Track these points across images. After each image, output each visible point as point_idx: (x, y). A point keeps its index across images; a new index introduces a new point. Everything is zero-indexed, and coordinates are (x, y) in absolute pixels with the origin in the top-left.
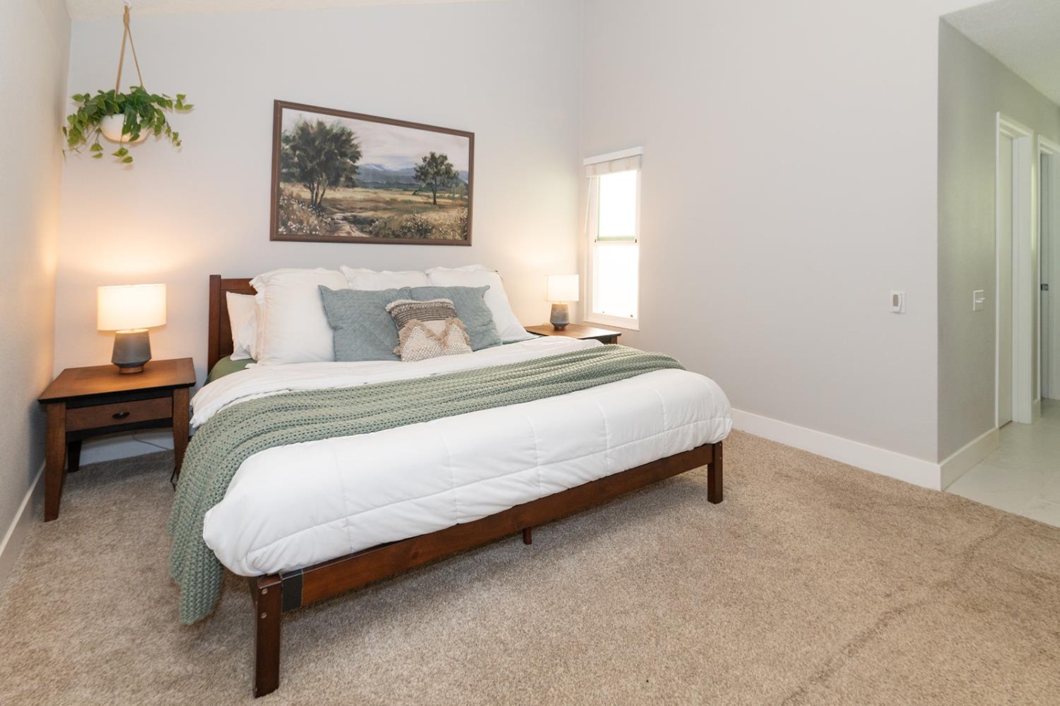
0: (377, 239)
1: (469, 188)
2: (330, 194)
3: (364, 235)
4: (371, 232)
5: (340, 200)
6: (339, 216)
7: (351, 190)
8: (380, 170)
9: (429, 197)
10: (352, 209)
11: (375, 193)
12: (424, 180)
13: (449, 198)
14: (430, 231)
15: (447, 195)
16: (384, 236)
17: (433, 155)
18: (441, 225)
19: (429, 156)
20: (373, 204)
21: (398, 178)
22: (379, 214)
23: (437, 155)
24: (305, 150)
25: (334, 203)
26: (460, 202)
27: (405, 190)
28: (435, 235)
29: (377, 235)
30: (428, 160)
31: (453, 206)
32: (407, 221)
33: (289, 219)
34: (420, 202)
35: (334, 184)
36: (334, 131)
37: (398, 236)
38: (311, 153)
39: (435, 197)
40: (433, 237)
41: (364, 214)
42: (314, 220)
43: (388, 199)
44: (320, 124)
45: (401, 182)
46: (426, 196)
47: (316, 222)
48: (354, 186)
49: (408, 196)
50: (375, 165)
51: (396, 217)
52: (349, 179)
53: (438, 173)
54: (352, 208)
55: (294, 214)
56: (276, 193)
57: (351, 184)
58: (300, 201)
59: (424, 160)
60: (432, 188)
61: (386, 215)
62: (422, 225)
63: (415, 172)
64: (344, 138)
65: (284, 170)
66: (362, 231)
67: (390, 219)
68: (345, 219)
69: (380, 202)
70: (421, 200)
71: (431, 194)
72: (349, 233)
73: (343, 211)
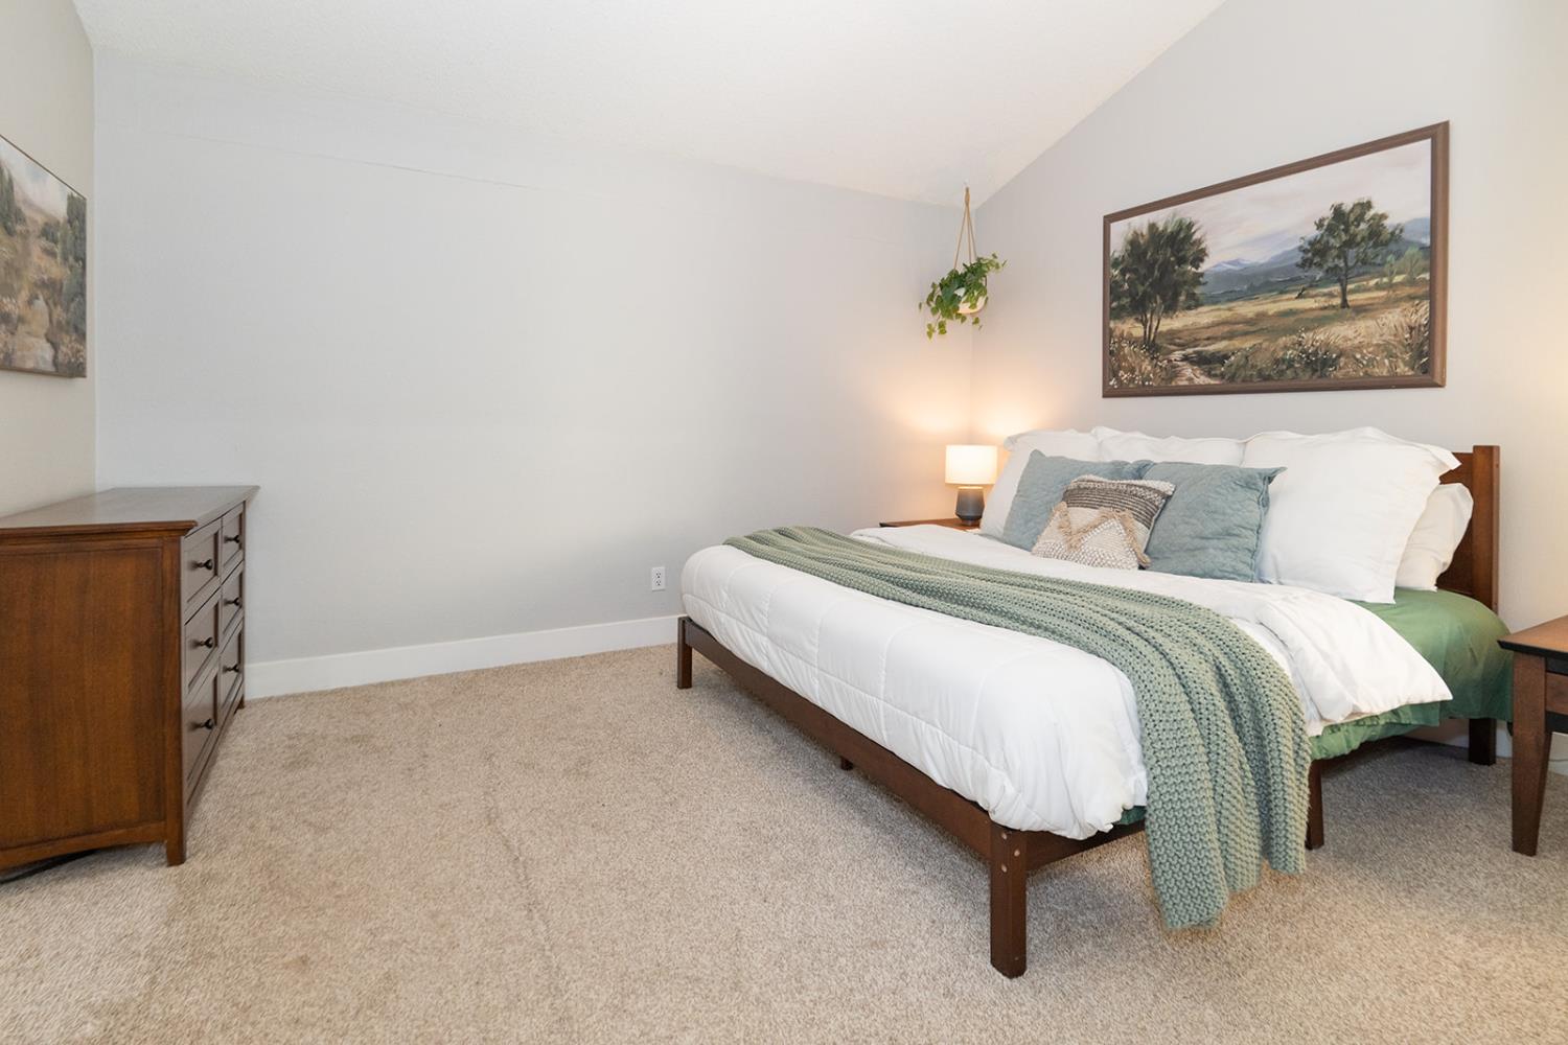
0: (1231, 386)
1: (1434, 254)
2: (1167, 324)
3: (1212, 382)
4: (1222, 376)
5: (1180, 331)
6: (1177, 355)
7: (1193, 311)
8: (1236, 268)
9: (1331, 295)
10: (1195, 342)
11: (1230, 309)
12: (1319, 265)
13: (1378, 287)
14: (1334, 363)
15: (1372, 283)
16: (1243, 381)
17: (1338, 212)
18: (1359, 347)
19: (1329, 214)
20: (1226, 329)
21: (1268, 273)
22: (1237, 343)
23: (1347, 207)
24: (1135, 271)
25: (1172, 335)
26: (1408, 290)
27: (1282, 292)
28: (1345, 369)
29: (1232, 379)
30: (1326, 223)
31: (1390, 303)
32: (1286, 348)
33: (1120, 368)
34: (1312, 310)
35: (1171, 308)
36: (1169, 230)
37: (1268, 378)
38: (1143, 271)
39: (1344, 293)
40: (1339, 374)
41: (1213, 348)
42: (1147, 366)
43: (1251, 315)
44: (1152, 227)
45: (1273, 280)
46: (1325, 295)
47: (1149, 368)
48: (1198, 305)
49: (1289, 303)
50: (1229, 263)
51: (1265, 345)
52: (1191, 296)
53: (1350, 243)
54: (1196, 340)
55: (1126, 360)
56: (1108, 334)
57: (1195, 303)
58: (1132, 341)
59: (1319, 225)
60: (1340, 276)
61: (1248, 344)
62: (1315, 353)
63: (1301, 254)
64: (1182, 235)
65: (1114, 304)
66: (1209, 375)
67: (1256, 349)
68: (1186, 358)
69: (1238, 323)
70: (1316, 305)
71: (1336, 288)
72: (1190, 379)
73: (1183, 346)
